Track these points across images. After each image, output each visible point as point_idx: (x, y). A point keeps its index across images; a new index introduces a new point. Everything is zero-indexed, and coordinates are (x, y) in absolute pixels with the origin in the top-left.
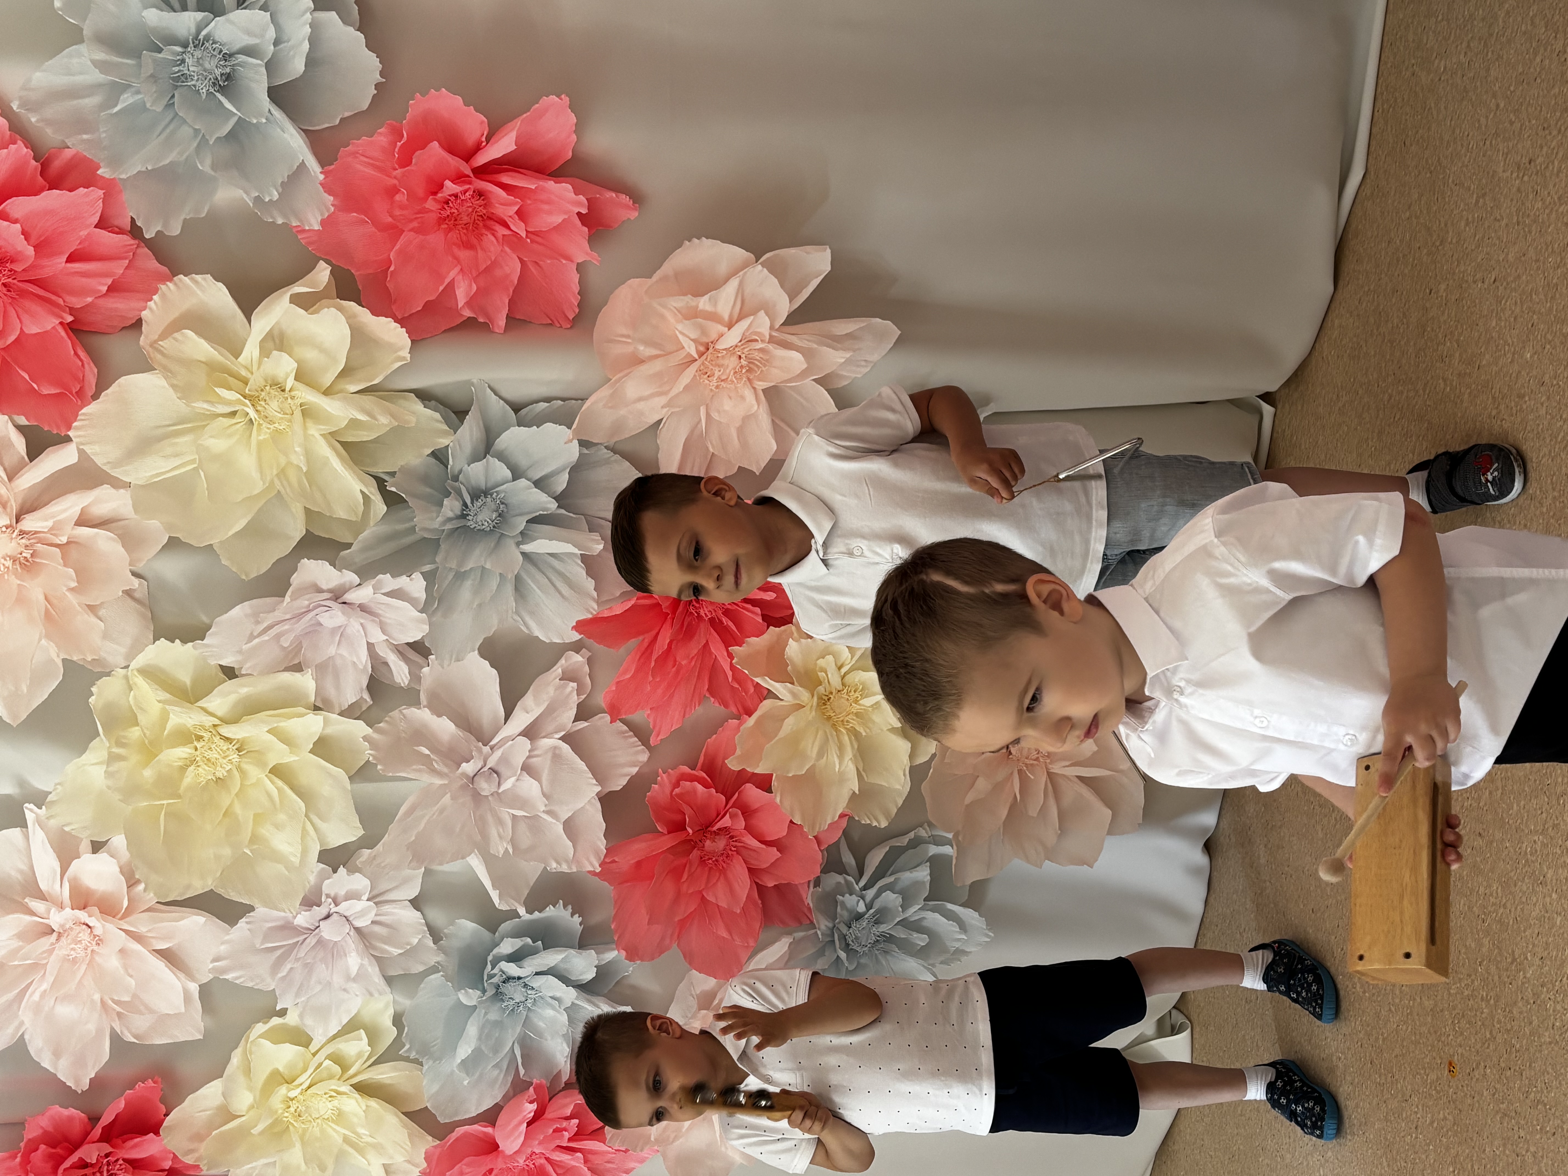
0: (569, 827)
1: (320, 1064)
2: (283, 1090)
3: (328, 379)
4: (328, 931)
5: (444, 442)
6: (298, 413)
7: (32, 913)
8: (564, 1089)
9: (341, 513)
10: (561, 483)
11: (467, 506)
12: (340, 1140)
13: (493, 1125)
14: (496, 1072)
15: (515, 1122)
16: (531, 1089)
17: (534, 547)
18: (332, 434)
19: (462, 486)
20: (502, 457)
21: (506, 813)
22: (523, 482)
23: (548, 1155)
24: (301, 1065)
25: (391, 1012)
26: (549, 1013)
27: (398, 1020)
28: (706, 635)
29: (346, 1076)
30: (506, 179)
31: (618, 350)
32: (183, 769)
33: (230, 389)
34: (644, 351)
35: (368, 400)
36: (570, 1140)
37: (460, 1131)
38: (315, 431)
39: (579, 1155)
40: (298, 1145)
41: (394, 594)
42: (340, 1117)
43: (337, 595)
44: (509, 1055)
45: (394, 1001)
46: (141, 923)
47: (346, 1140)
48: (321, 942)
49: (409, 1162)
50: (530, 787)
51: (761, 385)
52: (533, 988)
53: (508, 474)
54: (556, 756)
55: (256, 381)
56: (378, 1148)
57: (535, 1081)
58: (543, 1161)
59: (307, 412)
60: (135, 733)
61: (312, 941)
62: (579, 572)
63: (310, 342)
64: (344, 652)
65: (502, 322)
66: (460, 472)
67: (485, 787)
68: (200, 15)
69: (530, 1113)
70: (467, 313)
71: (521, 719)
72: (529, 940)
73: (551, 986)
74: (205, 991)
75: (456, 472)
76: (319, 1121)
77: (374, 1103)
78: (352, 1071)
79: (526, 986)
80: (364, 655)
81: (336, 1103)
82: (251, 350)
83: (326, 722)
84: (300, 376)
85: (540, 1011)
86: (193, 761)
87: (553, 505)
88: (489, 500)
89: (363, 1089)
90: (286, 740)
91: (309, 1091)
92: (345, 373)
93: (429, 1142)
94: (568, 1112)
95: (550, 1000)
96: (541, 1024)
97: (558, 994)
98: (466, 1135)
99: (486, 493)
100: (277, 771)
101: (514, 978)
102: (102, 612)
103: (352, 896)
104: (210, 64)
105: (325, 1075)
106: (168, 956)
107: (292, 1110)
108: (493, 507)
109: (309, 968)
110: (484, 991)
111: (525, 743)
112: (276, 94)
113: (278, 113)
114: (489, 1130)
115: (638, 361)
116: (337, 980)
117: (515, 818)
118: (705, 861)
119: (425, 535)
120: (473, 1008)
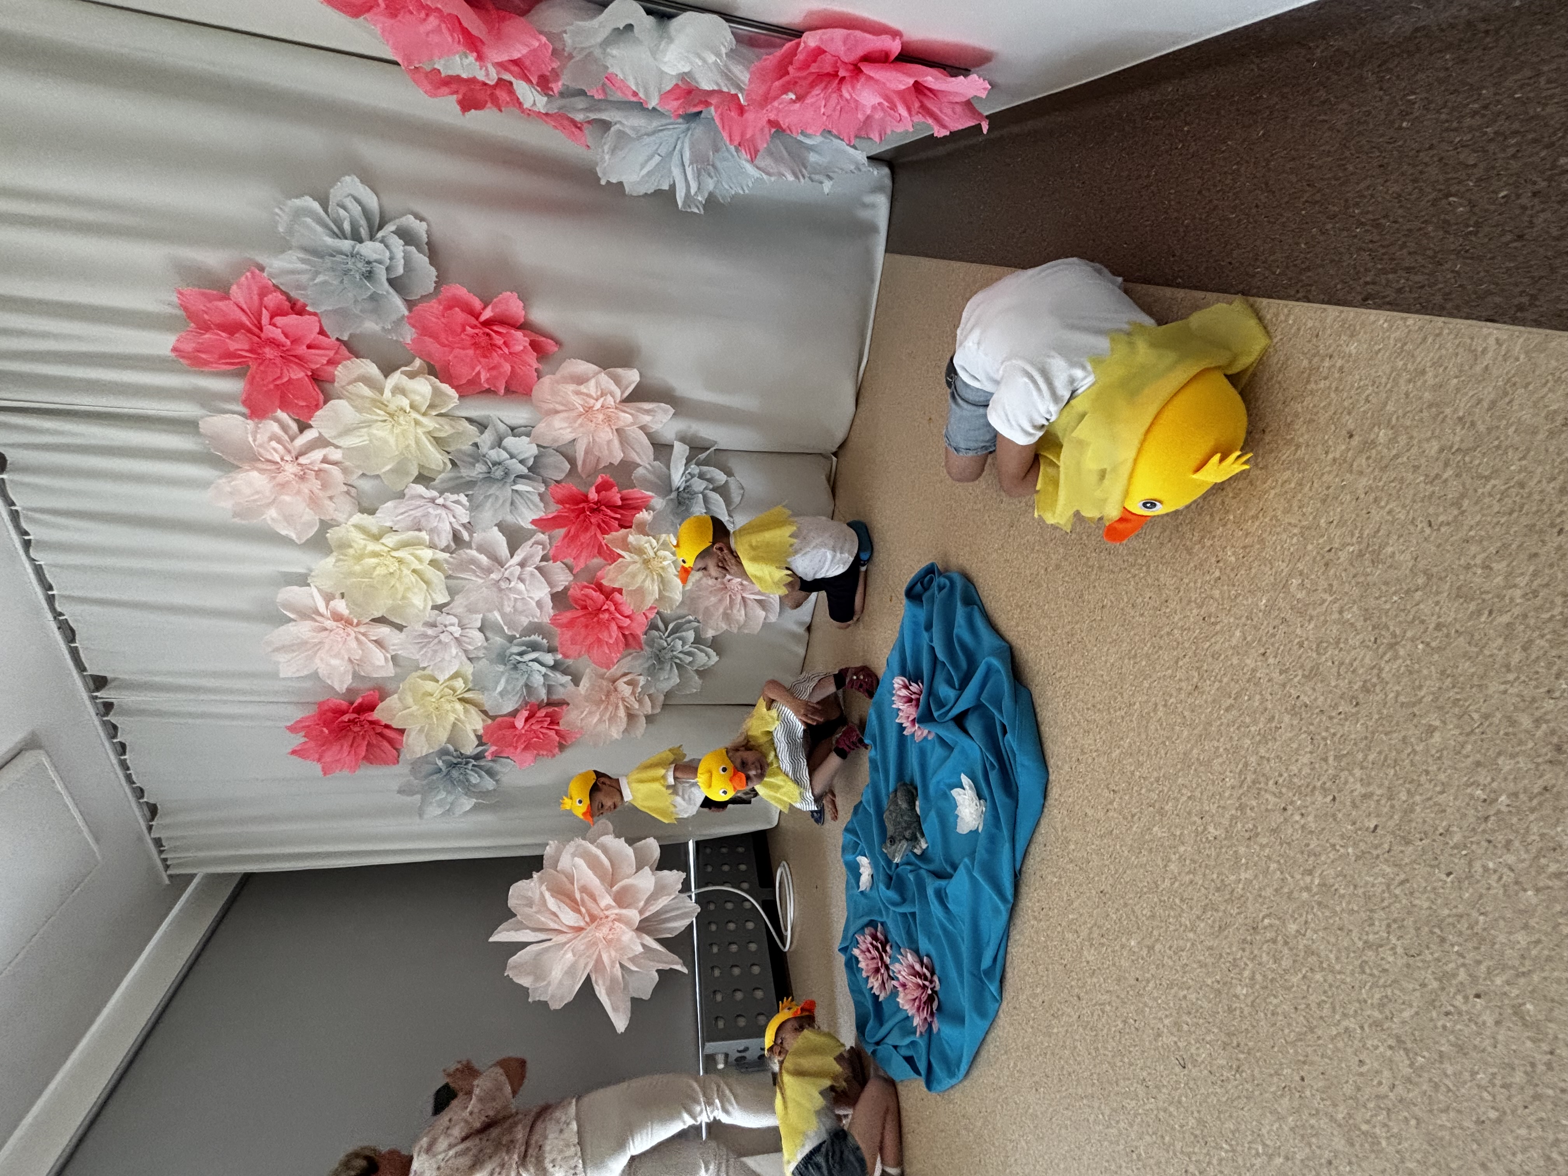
0: (539, 604)
1: (443, 690)
2: (429, 698)
3: (423, 409)
4: (444, 638)
5: (477, 440)
6: (413, 423)
7: (316, 621)
9: (433, 467)
10: (531, 462)
11: (489, 468)
12: (454, 719)
13: (512, 718)
14: (514, 698)
15: (521, 718)
17: (518, 487)
18: (429, 432)
19: (487, 460)
20: (505, 449)
21: (512, 596)
22: (514, 460)
24: (436, 689)
25: (472, 671)
27: (476, 674)
28: (593, 529)
29: (455, 695)
30: (495, 328)
31: (546, 406)
32: (375, 568)
33: (380, 409)
34: (559, 407)
35: (442, 420)
36: (548, 725)
37: (500, 719)
38: (420, 431)
39: (553, 731)
41: (457, 502)
42: (454, 711)
43: (433, 500)
44: (520, 690)
45: (474, 667)
46: (362, 629)
47: (456, 718)
48: (440, 642)
50: (521, 586)
51: (614, 427)
52: (528, 666)
53: (508, 456)
54: (532, 575)
55: (392, 407)
56: (470, 723)
57: (531, 702)
59: (417, 423)
60: (351, 551)
61: (436, 641)
62: (537, 499)
63: (414, 392)
64: (441, 525)
65: (503, 391)
66: (486, 453)
67: (503, 585)
68: (352, 242)
69: (527, 715)
70: (487, 386)
71: (517, 558)
72: (524, 648)
73: (536, 666)
74: (392, 657)
75: (484, 453)
76: (445, 711)
77: (467, 706)
78: (457, 693)
79: (525, 665)
80: (448, 528)
81: (451, 705)
82: (387, 393)
83: (434, 554)
84: (412, 406)
85: (533, 676)
86: (378, 564)
87: (526, 471)
88: (499, 466)
89: (462, 700)
90: (420, 560)
91: (440, 700)
92: (431, 406)
93: (489, 721)
94: (544, 714)
95: (537, 671)
96: (533, 680)
97: (540, 669)
98: (503, 721)
99: (500, 464)
100: (414, 571)
101: (521, 662)
102: (335, 500)
103: (453, 625)
104: (360, 265)
105: (446, 694)
106: (379, 643)
108: (501, 469)
109: (435, 651)
111: (519, 568)
112: (391, 282)
113: (391, 290)
114: (510, 719)
115: (557, 412)
116: (447, 658)
117: (516, 599)
118: (598, 622)
119: (468, 479)
120: (503, 673)
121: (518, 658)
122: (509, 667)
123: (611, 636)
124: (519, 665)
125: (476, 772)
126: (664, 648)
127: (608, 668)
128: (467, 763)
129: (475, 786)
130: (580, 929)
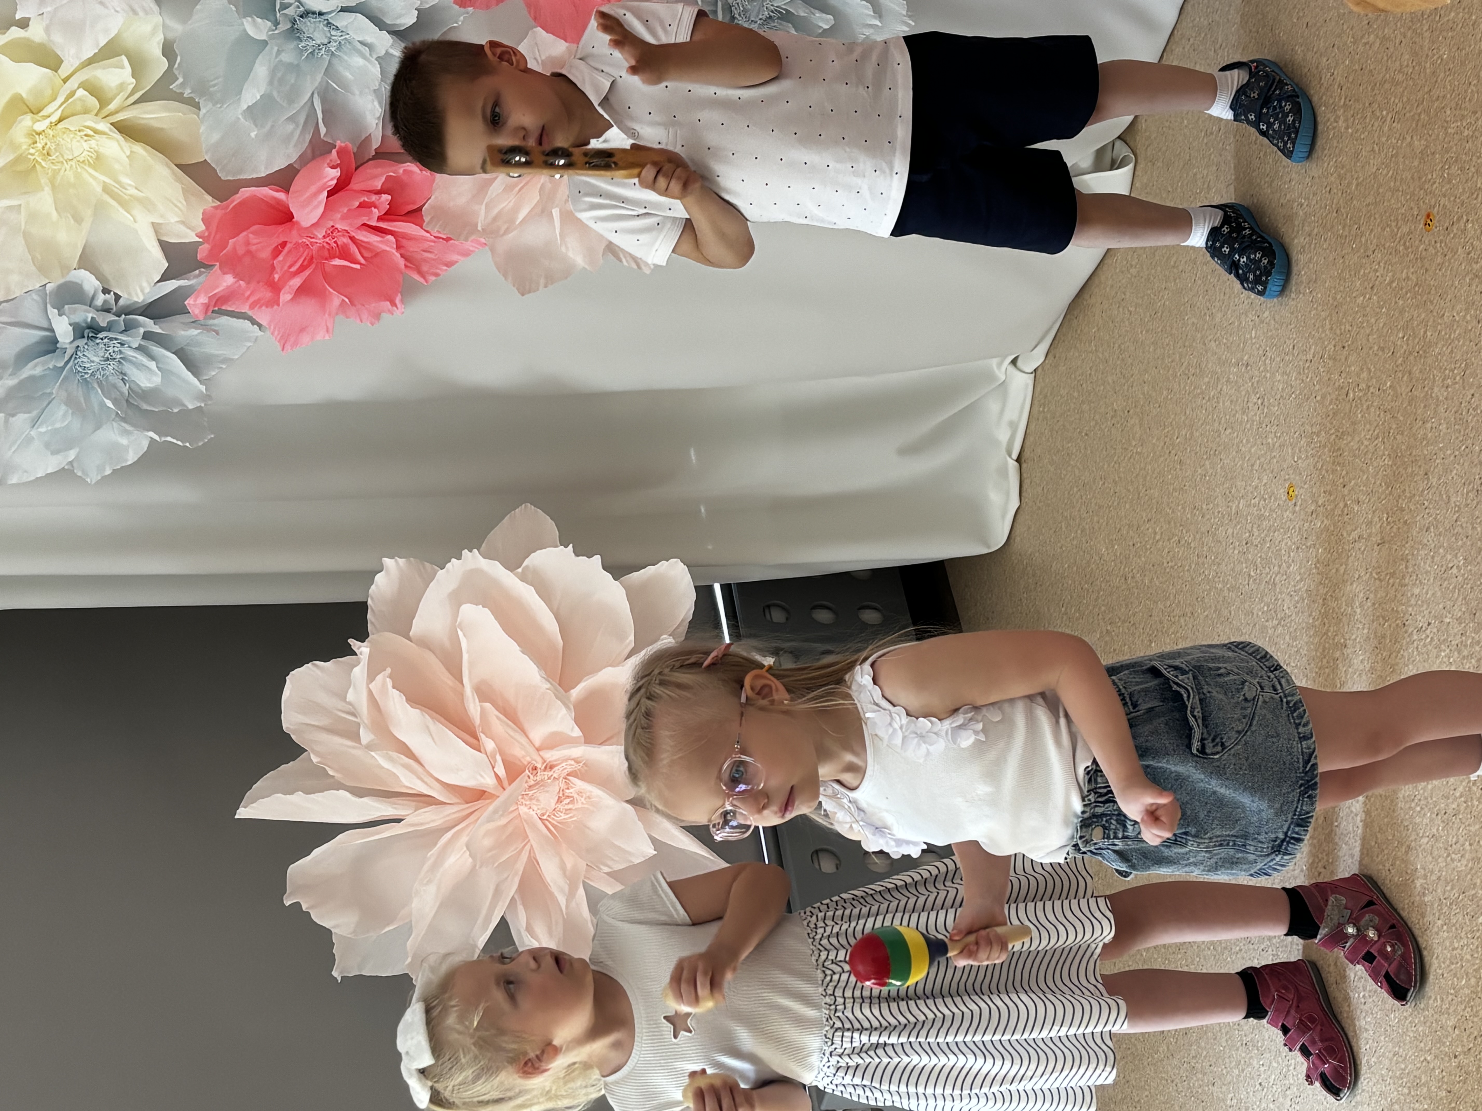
1: (72, 93)
2: (27, 121)
8: (374, 158)
12: (99, 189)
13: (287, 190)
14: (291, 127)
15: (313, 189)
16: (334, 152)
23: (353, 234)
24: (48, 92)
25: (160, 38)
26: (358, 61)
27: (168, 50)
29: (105, 112)
36: (380, 219)
37: (246, 192)
39: (390, 238)
40: (47, 189)
42: (98, 161)
44: (307, 109)
45: (164, 26)
47: (106, 189)
49: (183, 223)
52: (337, 28)
56: (147, 204)
57: (338, 143)
58: (346, 240)
69: (332, 179)
76: (73, 163)
77: (139, 149)
78: (112, 107)
79: (329, 24)
81: (93, 143)
85: (346, 58)
89: (127, 130)
91: (60, 126)
93: (209, 202)
94: (378, 184)
95: (359, 46)
96: (348, 75)
97: (369, 39)
98: (254, 200)
101: (314, 13)
105: (79, 107)
107: (39, 146)
110: (276, 23)
114: (281, 196)
120: (262, 46)
125: (152, 357)
128: (128, 328)
129: (146, 395)
130: (480, 795)
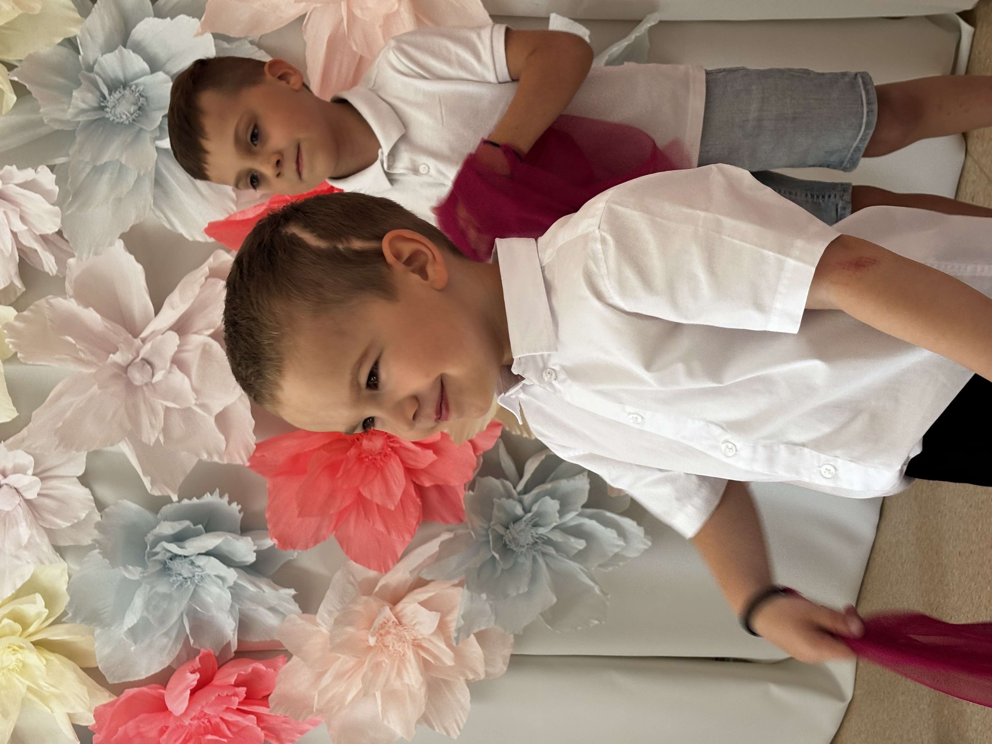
0: (222, 420)
5: (74, 31)
8: (234, 658)
11: (105, 98)
12: (24, 690)
13: (165, 687)
14: (165, 640)
15: (181, 688)
16: (198, 657)
19: (97, 78)
20: (138, 49)
21: (159, 403)
22: (160, 76)
23: (221, 716)
25: (65, 577)
26: (215, 589)
29: (27, 633)
37: (132, 691)
39: (251, 716)
42: (24, 669)
44: (177, 625)
47: (29, 689)
50: (180, 381)
52: (199, 567)
53: (146, 66)
54: (205, 353)
56: (61, 699)
57: (203, 650)
66: (95, 62)
67: (139, 377)
69: (194, 680)
71: (170, 314)
72: (187, 523)
73: (214, 566)
75: (91, 63)
78: (32, 629)
79: (192, 563)
85: (206, 587)
88: (127, 92)
94: (232, 681)
95: (214, 578)
96: (209, 600)
97: (222, 574)
98: (139, 696)
99: (125, 84)
101: (180, 556)
103: (19, 470)
105: (7, 631)
108: (132, 99)
110: (147, 567)
111: (174, 336)
114: (159, 691)
117: (167, 409)
118: (360, 459)
119: (57, 127)
120: (137, 584)
121: (174, 548)
122: (153, 568)
123: (389, 493)
124: (175, 565)
126: (517, 519)
127: (384, 568)
